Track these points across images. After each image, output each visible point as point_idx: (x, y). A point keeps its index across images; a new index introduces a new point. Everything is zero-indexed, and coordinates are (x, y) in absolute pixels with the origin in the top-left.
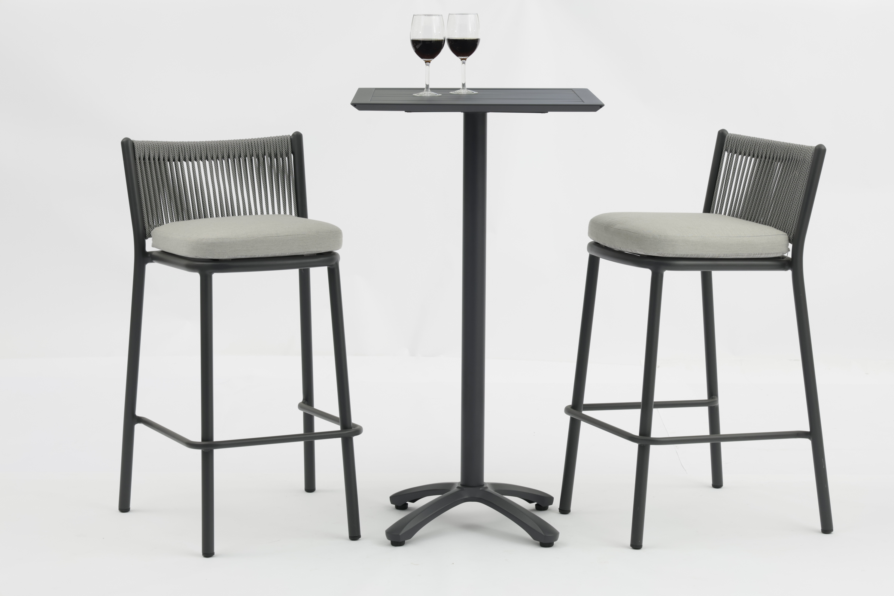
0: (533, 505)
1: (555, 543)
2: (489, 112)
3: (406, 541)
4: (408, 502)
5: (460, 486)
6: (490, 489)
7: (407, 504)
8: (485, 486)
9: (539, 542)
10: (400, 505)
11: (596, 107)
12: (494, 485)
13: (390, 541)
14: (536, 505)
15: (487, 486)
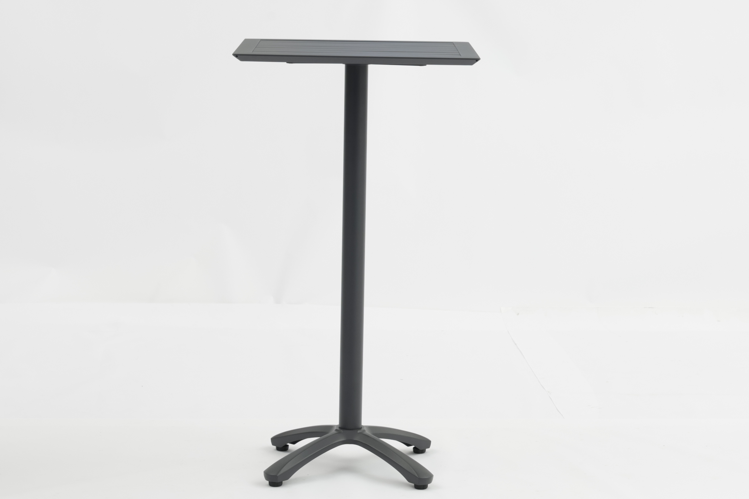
0: (411, 448)
1: (429, 485)
2: (370, 64)
3: (283, 482)
4: (288, 444)
5: (338, 429)
6: (367, 432)
7: (288, 446)
8: (363, 429)
9: (413, 484)
10: (281, 446)
11: (472, 60)
12: (372, 428)
13: (268, 482)
14: (414, 448)
15: (365, 429)
